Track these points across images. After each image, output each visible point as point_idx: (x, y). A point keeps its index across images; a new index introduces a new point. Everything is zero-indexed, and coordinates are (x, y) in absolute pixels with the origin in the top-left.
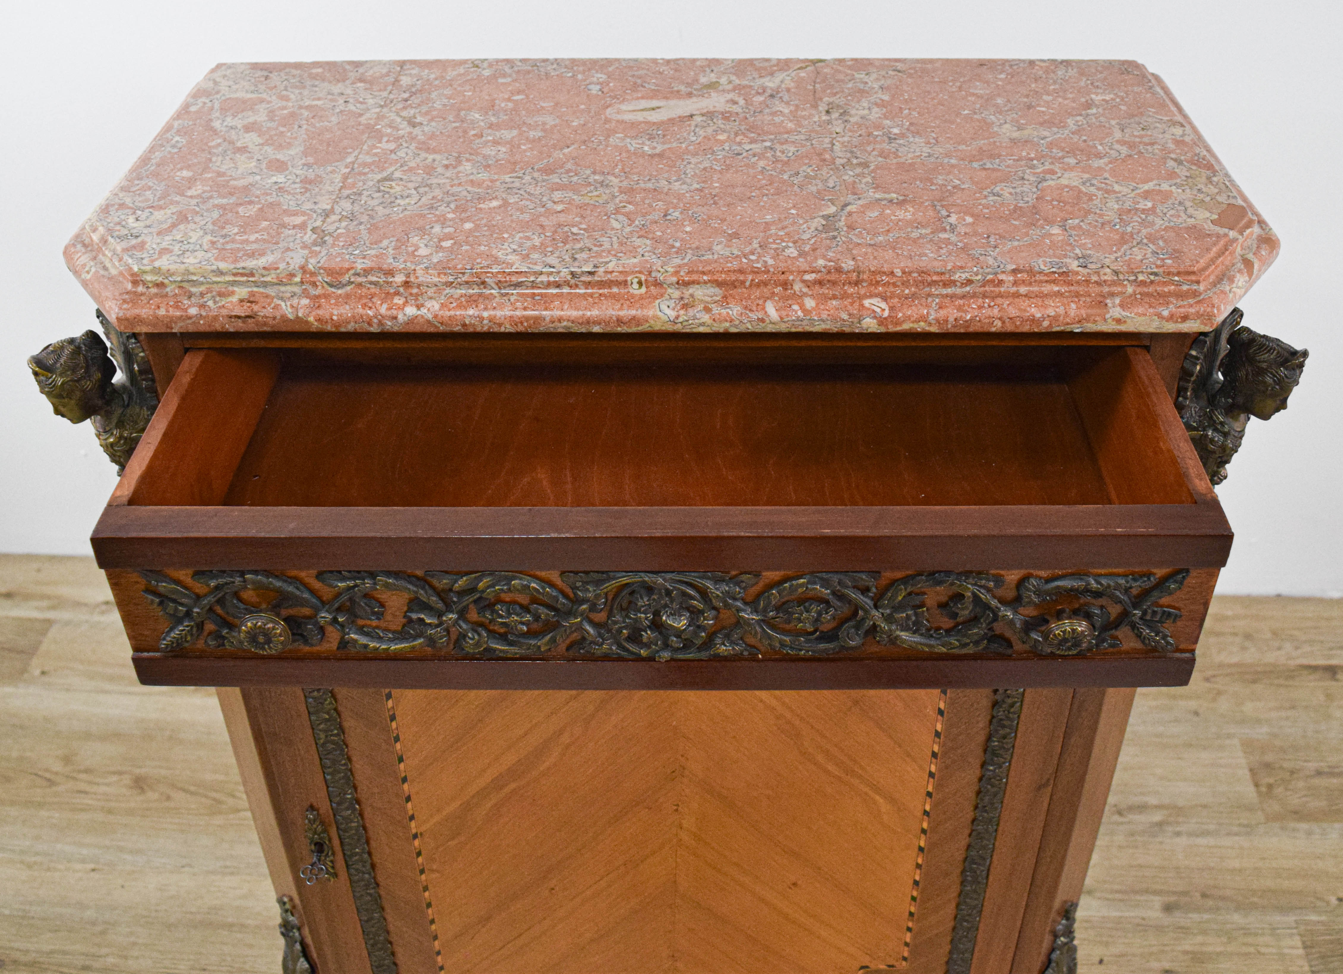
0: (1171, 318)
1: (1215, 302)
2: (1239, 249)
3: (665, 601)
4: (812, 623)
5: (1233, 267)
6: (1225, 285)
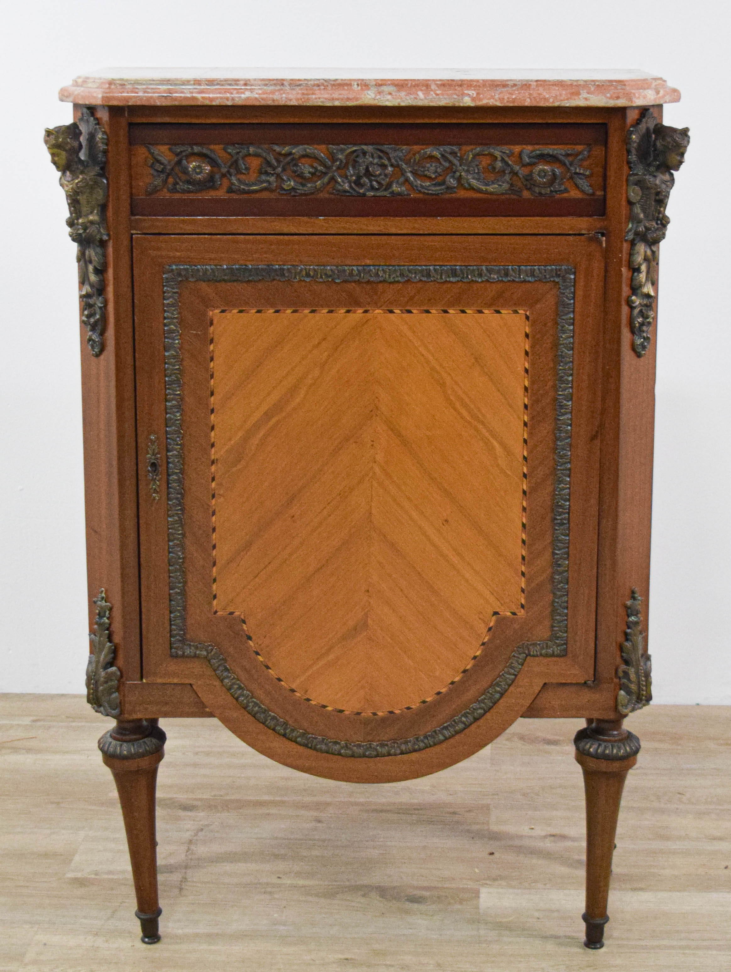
0: (611, 98)
1: (634, 94)
2: (653, 85)
3: (371, 159)
4: (434, 173)
5: (648, 88)
6: (641, 91)
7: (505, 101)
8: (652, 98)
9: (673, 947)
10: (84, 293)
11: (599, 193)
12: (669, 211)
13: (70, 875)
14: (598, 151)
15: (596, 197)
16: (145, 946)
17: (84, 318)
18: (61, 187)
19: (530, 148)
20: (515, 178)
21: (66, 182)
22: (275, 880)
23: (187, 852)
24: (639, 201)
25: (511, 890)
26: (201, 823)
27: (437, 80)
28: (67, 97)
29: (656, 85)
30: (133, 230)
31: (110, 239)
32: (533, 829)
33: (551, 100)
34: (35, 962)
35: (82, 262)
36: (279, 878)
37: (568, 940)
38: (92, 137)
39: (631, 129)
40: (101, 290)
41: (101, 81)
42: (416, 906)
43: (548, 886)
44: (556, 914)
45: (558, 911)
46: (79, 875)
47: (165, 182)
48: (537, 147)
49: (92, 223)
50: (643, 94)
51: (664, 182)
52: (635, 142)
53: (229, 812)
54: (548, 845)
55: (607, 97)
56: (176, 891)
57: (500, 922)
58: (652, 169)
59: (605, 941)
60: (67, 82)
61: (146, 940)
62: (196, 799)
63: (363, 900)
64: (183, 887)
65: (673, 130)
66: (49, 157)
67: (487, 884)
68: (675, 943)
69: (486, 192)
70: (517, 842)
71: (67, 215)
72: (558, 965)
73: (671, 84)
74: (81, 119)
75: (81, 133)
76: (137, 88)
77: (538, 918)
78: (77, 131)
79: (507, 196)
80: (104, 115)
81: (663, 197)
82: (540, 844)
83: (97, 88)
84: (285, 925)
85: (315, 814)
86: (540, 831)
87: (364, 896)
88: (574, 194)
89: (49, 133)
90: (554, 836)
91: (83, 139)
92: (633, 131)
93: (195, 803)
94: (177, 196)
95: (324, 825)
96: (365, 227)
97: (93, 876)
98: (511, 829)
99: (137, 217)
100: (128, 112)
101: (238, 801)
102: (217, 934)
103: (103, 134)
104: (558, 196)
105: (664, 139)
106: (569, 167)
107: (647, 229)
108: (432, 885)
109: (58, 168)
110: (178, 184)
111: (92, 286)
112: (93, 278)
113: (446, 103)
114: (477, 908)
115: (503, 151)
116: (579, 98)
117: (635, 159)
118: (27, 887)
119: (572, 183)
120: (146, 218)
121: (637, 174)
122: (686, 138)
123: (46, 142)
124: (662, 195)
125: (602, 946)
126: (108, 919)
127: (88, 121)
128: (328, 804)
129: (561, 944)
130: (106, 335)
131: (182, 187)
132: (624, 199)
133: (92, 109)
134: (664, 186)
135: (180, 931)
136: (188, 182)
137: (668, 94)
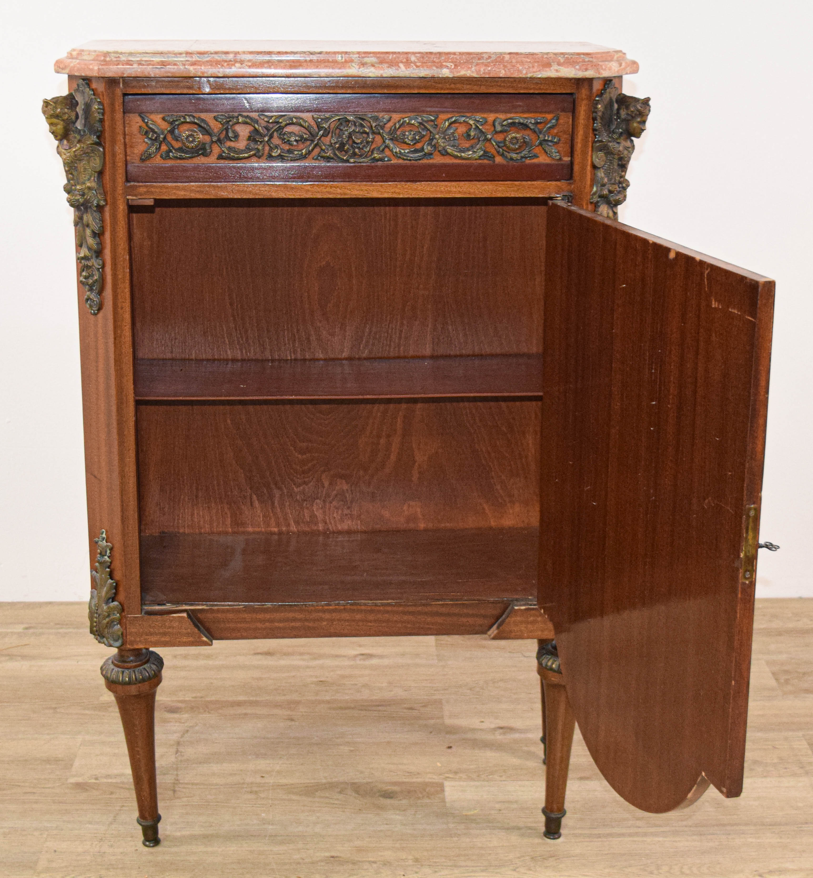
0: (580, 70)
1: (601, 66)
2: (615, 58)
3: (353, 128)
4: (412, 141)
5: (611, 60)
6: (607, 63)
7: (482, 73)
8: (616, 70)
9: (623, 835)
10: (82, 255)
11: (567, 159)
12: (630, 175)
13: (72, 780)
14: (565, 119)
15: (562, 162)
16: (147, 849)
17: (82, 279)
18: (58, 156)
19: (502, 116)
20: (488, 144)
21: (63, 151)
22: (259, 780)
23: (176, 753)
24: (603, 166)
25: (472, 783)
26: (186, 725)
27: (416, 53)
28: (63, 69)
29: (618, 57)
30: (129, 195)
31: (107, 204)
32: (483, 722)
33: (524, 72)
34: (47, 870)
35: (80, 226)
36: (262, 777)
37: (529, 831)
38: (88, 107)
39: (597, 99)
40: (99, 253)
41: (97, 53)
42: (388, 801)
43: (504, 778)
44: (515, 806)
45: (516, 802)
46: (80, 780)
47: (158, 149)
48: (509, 115)
49: (89, 188)
50: (608, 66)
51: (626, 148)
52: (600, 111)
53: (209, 713)
54: (498, 737)
55: (576, 69)
56: (171, 793)
57: (466, 815)
58: (615, 136)
59: (562, 831)
60: (62, 55)
61: (147, 843)
62: (179, 701)
63: (341, 796)
64: (176, 789)
65: (636, 100)
66: (47, 127)
67: (448, 777)
68: (624, 831)
69: (461, 158)
70: (469, 736)
71: (65, 181)
72: (524, 856)
73: (630, 56)
74: (77, 90)
75: (77, 103)
76: (132, 61)
77: (500, 810)
78: (74, 101)
79: (480, 161)
80: (100, 87)
81: (624, 163)
82: (490, 737)
83: (93, 60)
84: (272, 824)
85: (289, 713)
86: (490, 723)
87: (340, 792)
88: (543, 159)
89: (46, 103)
90: (501, 728)
91: (79, 109)
92: (598, 100)
93: (180, 705)
94: (170, 163)
95: (297, 723)
96: (349, 192)
97: (93, 781)
98: (462, 722)
99: (132, 183)
100: (123, 83)
101: (217, 702)
102: (212, 836)
103: (99, 105)
104: (528, 161)
105: (627, 108)
106: (539, 134)
107: (610, 192)
108: (400, 780)
109: (56, 137)
110: (171, 151)
111: (89, 249)
112: (91, 241)
113: (426, 75)
114: (443, 801)
115: (478, 119)
116: (551, 70)
117: (600, 127)
118: (34, 793)
119: (541, 149)
120: (141, 184)
121: (601, 141)
122: (648, 107)
123: (44, 112)
124: (625, 161)
125: (559, 837)
126: (111, 823)
127: (83, 93)
128: (298, 703)
129: (522, 835)
130: (103, 294)
131: (175, 155)
132: (589, 163)
133: (87, 80)
134: (626, 152)
135: (178, 834)
136: (180, 150)
137: (629, 66)
